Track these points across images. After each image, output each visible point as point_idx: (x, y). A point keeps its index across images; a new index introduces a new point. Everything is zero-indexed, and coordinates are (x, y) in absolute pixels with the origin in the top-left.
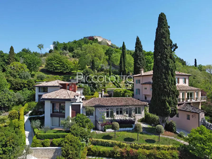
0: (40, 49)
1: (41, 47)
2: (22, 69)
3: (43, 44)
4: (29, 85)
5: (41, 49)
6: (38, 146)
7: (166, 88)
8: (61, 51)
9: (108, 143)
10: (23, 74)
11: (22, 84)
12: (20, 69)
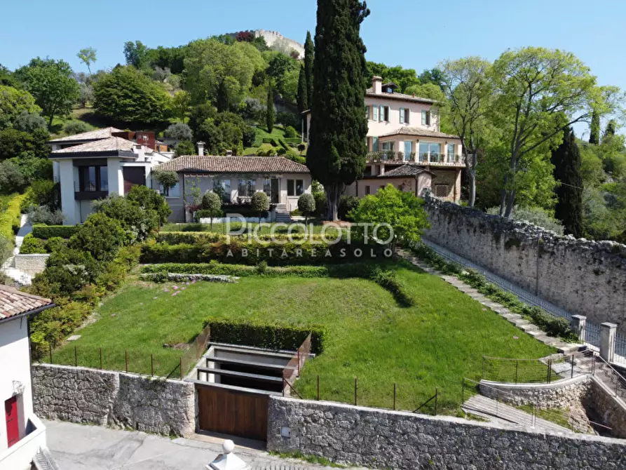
0: (85, 63)
1: (87, 56)
2: (22, 106)
3: (93, 48)
4: (40, 144)
5: (88, 64)
6: (35, 252)
7: (333, 113)
8: (150, 70)
9: (191, 236)
10: (25, 117)
11: (21, 141)
12: (14, 105)
